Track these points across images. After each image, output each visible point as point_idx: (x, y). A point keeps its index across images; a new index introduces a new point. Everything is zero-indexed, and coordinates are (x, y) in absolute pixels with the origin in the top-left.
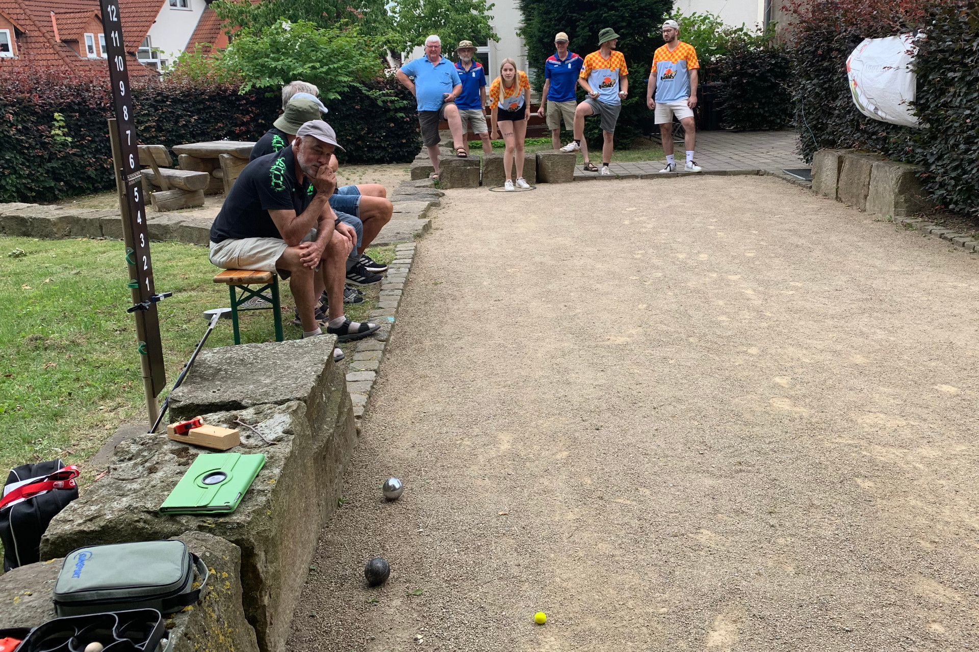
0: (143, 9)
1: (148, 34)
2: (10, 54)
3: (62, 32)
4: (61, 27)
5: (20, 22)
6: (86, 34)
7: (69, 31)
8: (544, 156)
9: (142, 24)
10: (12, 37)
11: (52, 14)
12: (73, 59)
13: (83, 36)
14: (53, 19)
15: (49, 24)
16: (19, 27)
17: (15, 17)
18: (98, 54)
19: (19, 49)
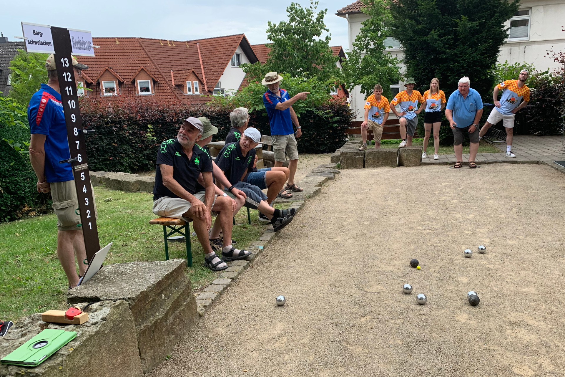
0: (217, 68)
1: (219, 81)
2: (149, 93)
3: (176, 81)
4: (175, 78)
5: (156, 76)
6: (187, 82)
7: (179, 80)
9: (216, 76)
10: (151, 84)
11: (172, 71)
12: (180, 95)
13: (186, 82)
14: (172, 74)
15: (170, 77)
16: (155, 79)
17: (153, 73)
18: (193, 92)
19: (154, 90)
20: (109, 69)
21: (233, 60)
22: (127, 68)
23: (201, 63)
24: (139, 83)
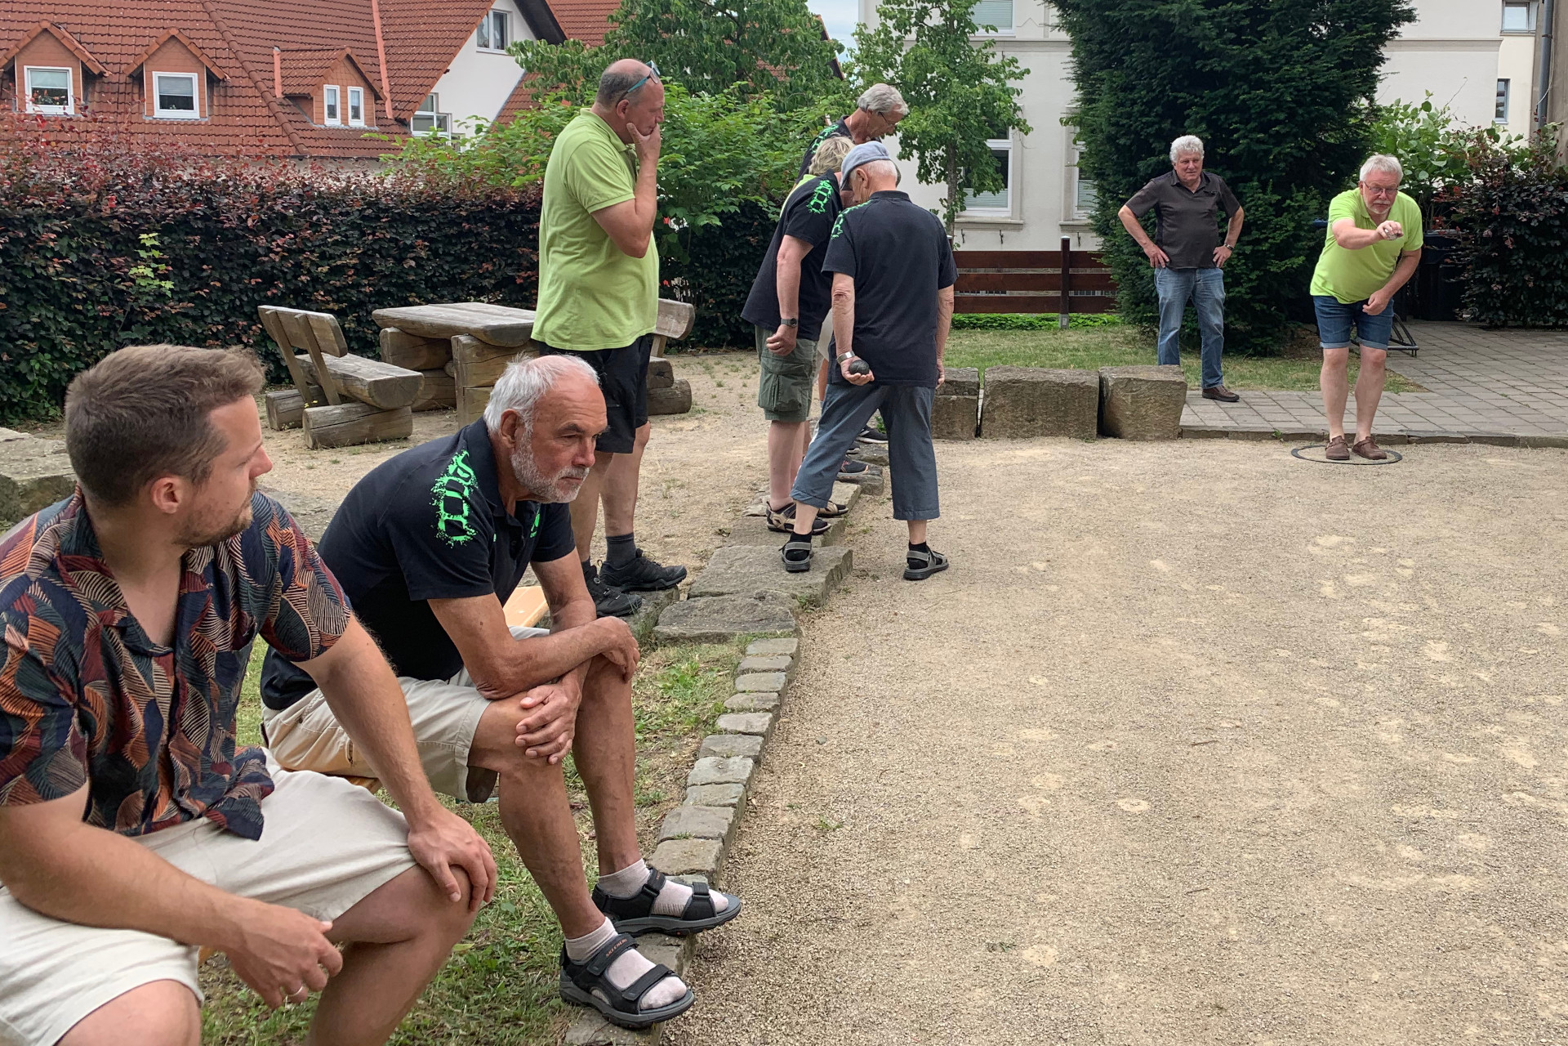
0: (429, 50)
1: (433, 91)
2: (193, 115)
3: (288, 82)
4: (286, 73)
5: (218, 62)
6: (326, 87)
7: (300, 81)
8: (1118, 382)
9: (425, 74)
10: (200, 86)
11: (276, 51)
12: (299, 126)
13: (321, 89)
14: (277, 60)
15: (268, 68)
16: (214, 70)
17: (212, 53)
18: (345, 120)
19: (211, 106)
20: (53, 30)
21: (485, 31)
22: (120, 31)
23: (378, 32)
24: (157, 81)
